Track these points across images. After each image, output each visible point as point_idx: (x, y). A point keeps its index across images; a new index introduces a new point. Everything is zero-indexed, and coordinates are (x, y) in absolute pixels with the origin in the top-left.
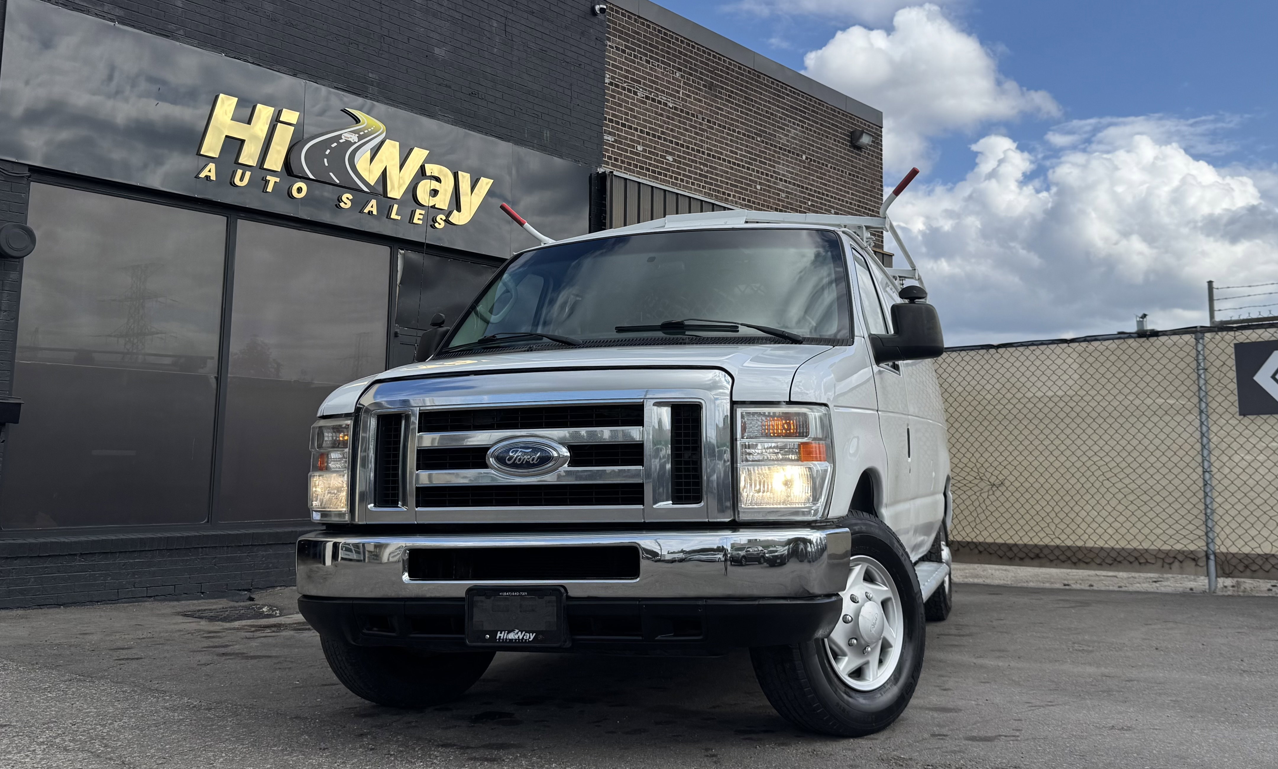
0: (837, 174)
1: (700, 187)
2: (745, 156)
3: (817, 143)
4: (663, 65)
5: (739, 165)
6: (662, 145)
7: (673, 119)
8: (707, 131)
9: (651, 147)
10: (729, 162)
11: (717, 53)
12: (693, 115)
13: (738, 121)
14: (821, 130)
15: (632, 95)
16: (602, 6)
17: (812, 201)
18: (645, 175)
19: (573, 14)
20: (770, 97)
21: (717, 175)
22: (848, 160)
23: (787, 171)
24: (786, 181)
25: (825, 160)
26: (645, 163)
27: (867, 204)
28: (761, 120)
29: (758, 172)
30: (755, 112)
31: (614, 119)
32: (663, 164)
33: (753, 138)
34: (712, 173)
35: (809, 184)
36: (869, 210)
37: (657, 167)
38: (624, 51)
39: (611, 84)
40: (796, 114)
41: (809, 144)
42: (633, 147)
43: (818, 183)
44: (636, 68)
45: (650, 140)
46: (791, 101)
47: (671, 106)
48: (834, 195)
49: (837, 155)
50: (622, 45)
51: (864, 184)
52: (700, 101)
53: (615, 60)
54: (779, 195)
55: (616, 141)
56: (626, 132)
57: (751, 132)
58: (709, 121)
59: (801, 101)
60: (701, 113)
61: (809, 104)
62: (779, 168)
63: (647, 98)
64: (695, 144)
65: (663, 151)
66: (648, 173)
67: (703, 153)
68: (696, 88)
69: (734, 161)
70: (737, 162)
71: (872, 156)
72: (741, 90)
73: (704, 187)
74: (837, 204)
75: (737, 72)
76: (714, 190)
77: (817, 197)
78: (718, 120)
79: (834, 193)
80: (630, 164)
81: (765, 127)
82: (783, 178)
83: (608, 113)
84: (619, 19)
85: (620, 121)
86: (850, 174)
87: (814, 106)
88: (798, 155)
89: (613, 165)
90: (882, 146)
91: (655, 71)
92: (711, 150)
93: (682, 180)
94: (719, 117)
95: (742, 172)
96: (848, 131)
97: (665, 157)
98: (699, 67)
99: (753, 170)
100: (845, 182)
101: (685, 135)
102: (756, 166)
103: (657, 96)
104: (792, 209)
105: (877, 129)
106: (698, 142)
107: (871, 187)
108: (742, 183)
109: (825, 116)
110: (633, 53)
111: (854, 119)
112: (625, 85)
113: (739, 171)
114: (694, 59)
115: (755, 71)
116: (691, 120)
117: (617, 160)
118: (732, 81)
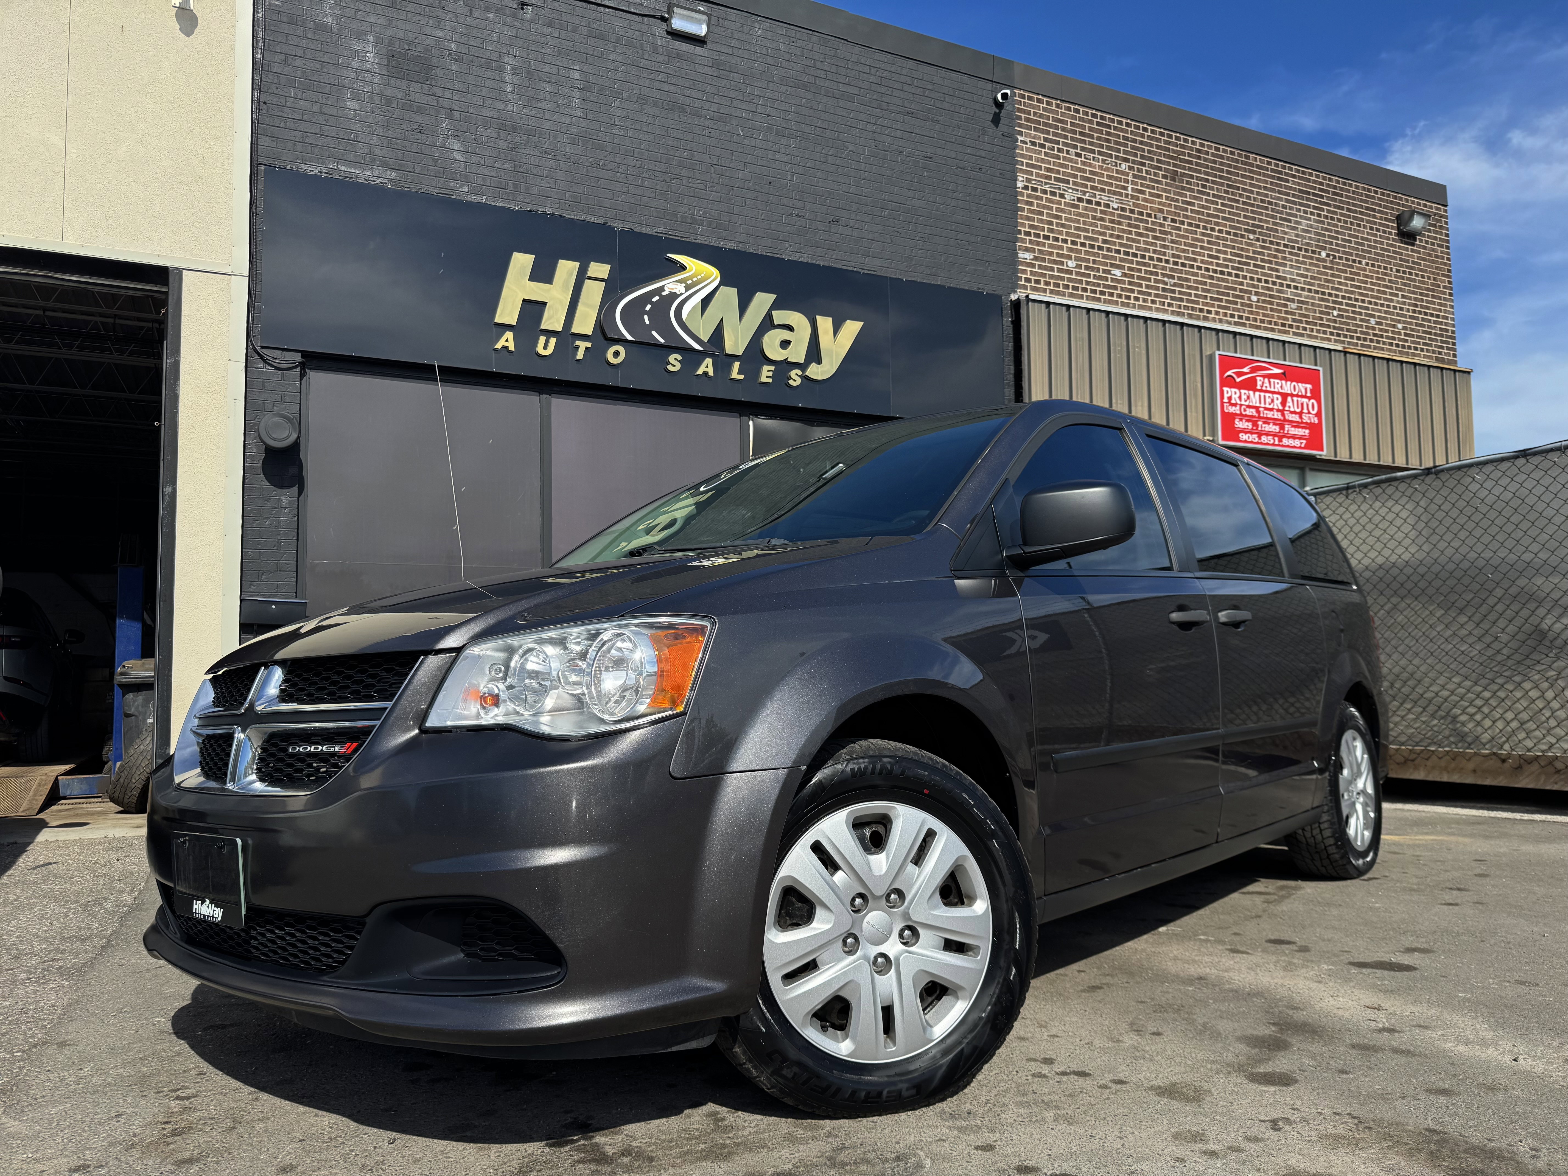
0: (1378, 272)
1: (1164, 305)
2: (1231, 261)
3: (1343, 234)
4: (1101, 158)
5: (1222, 273)
7: (1120, 223)
8: (1171, 234)
9: (1088, 261)
10: (1207, 270)
11: (1181, 133)
12: (1149, 215)
13: (1217, 217)
14: (1349, 216)
15: (1057, 198)
16: (1005, 91)
17: (1340, 310)
18: (1081, 297)
19: (967, 108)
20: (1266, 182)
21: (1189, 287)
22: (1394, 252)
23: (1298, 275)
24: (1296, 288)
25: (1357, 255)
26: (1081, 282)
27: (1428, 308)
28: (1253, 212)
29: (1252, 279)
30: (1244, 203)
31: (1032, 231)
32: (1107, 280)
33: (1243, 236)
34: (1182, 286)
35: (1333, 288)
36: (1432, 315)
37: (1099, 285)
38: (1042, 146)
39: (1026, 188)
40: (1308, 199)
41: (1330, 237)
42: (1062, 263)
43: (1346, 285)
44: (1061, 165)
45: (1087, 253)
46: (1299, 184)
47: (1116, 207)
48: (1373, 300)
49: (1376, 248)
50: (1040, 138)
51: (1420, 282)
52: (1159, 196)
53: (1031, 158)
54: (1286, 306)
55: (1036, 258)
56: (1050, 246)
57: (1240, 229)
58: (1173, 221)
59: (1315, 182)
60: (1161, 211)
61: (1328, 185)
62: (1284, 272)
63: (1080, 200)
64: (1155, 252)
65: (1106, 264)
66: (1085, 294)
67: (1167, 261)
68: (1151, 180)
69: (1214, 268)
70: (1219, 269)
71: (1433, 244)
72: (1221, 177)
73: (1170, 305)
74: (1380, 311)
75: (1213, 155)
76: (1186, 307)
77: (1347, 305)
78: (1187, 219)
79: (1373, 297)
80: (1058, 285)
81: (1260, 220)
82: (1293, 284)
83: (1023, 225)
84: (1033, 107)
85: (1042, 233)
86: (1398, 271)
87: (1335, 187)
88: (1313, 252)
89: (1033, 288)
90: (1447, 229)
91: (1090, 165)
92: (1179, 257)
93: (1137, 299)
94: (1189, 214)
95: (1227, 281)
96: (1392, 215)
97: (1109, 272)
98: (1155, 153)
99: (1245, 277)
100: (1390, 281)
101: (1138, 242)
102: (1248, 271)
103: (1095, 196)
104: (1308, 323)
105: (1437, 209)
106: (1158, 249)
107: (1433, 285)
108: (1228, 295)
109: (1354, 199)
110: (1056, 146)
111: (1401, 199)
112: (1046, 187)
113: (1223, 280)
114: (1147, 144)
115: (1242, 150)
116: (1147, 222)
117: (1037, 281)
118: (1207, 167)
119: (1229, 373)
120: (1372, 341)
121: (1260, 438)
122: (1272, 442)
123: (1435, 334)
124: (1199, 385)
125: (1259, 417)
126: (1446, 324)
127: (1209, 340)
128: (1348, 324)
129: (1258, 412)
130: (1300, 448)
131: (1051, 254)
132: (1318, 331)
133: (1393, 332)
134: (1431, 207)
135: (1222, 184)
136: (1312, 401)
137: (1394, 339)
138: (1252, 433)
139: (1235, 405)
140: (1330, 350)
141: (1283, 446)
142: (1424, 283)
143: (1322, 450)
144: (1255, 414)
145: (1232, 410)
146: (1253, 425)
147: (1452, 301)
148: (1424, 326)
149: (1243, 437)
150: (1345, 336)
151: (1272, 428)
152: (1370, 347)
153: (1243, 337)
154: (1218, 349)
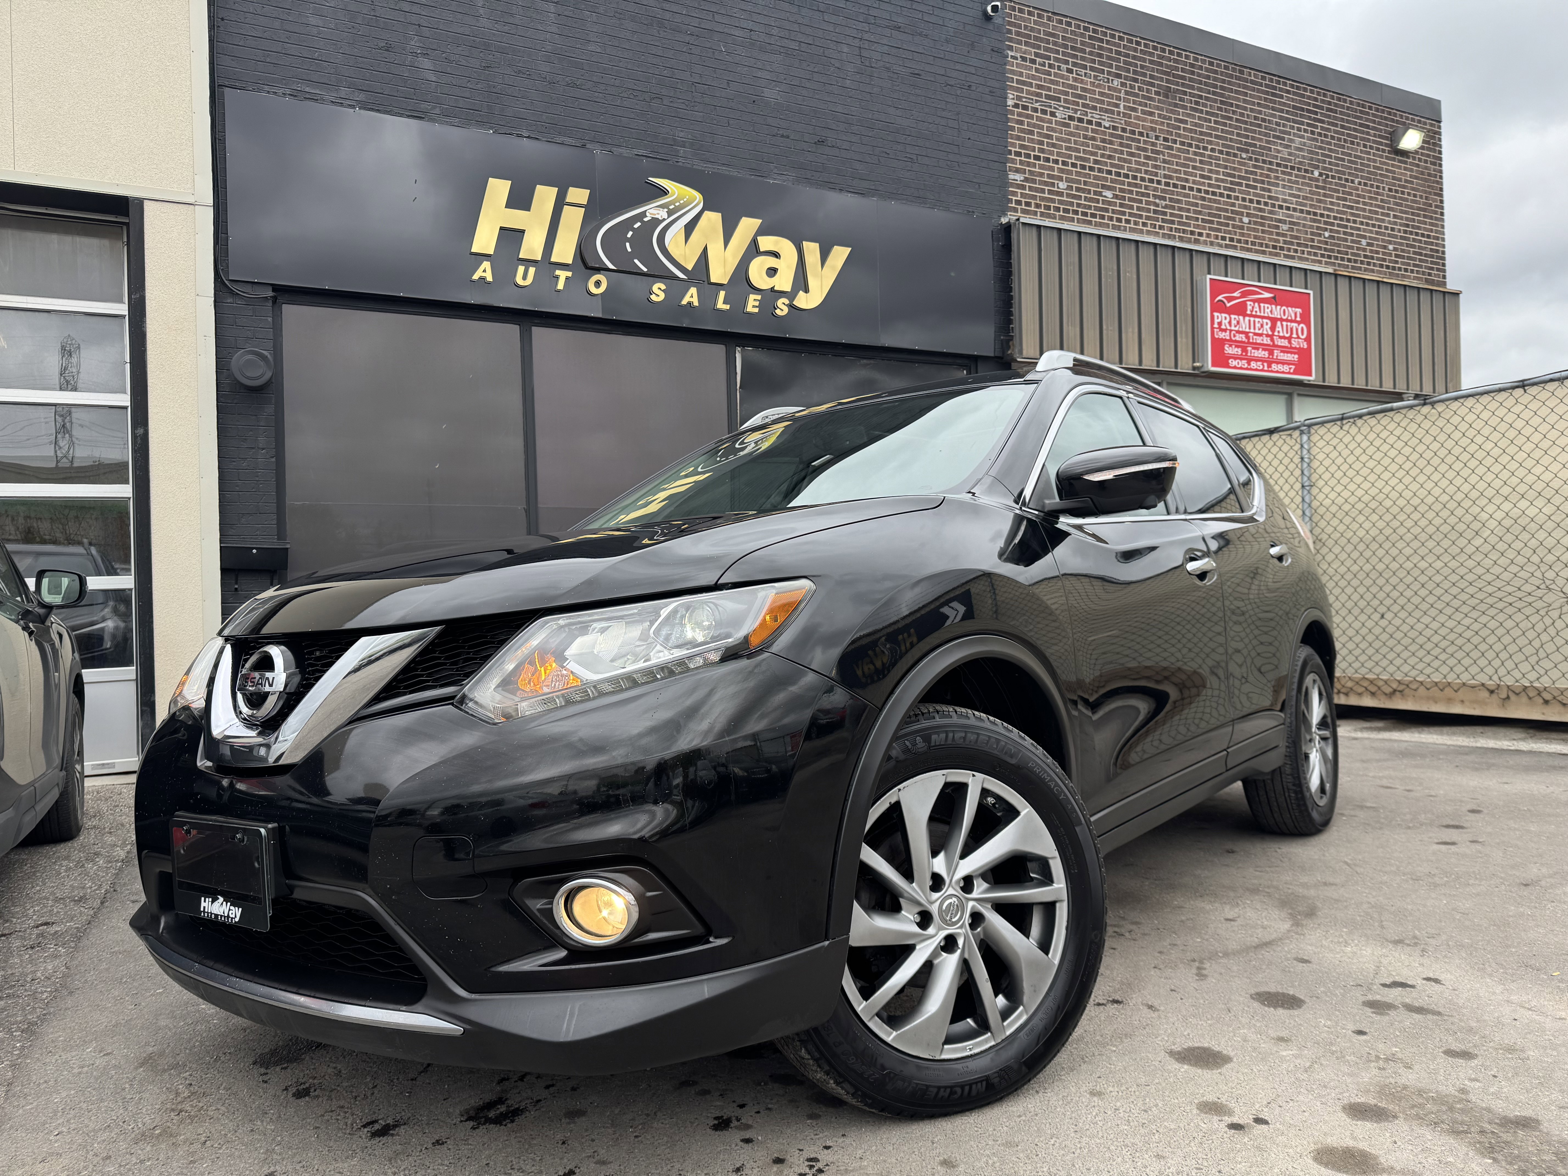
0: (1370, 192)
1: (1155, 228)
2: (1223, 181)
3: (1337, 152)
4: (1093, 73)
5: (1214, 193)
7: (1111, 143)
8: (1163, 153)
9: (1079, 182)
10: (1199, 191)
11: (1174, 47)
12: (1141, 134)
13: (1210, 135)
14: (1343, 134)
15: (1048, 117)
17: (1331, 231)
18: (1072, 220)
19: (957, 21)
20: (1260, 98)
21: (1180, 209)
22: (1387, 170)
23: (1290, 195)
24: (1288, 208)
25: (1349, 174)
26: (1072, 204)
27: (1419, 228)
28: (1246, 130)
29: (1244, 199)
30: (1237, 120)
31: (1023, 151)
32: (1098, 203)
33: (1235, 155)
34: (1173, 208)
35: (1325, 209)
36: (1423, 235)
37: (1090, 207)
38: (1033, 61)
39: (1016, 106)
40: (1302, 116)
41: (1323, 155)
42: (1053, 185)
43: (1338, 205)
44: (1052, 82)
45: (1078, 174)
46: (1293, 100)
47: (1107, 125)
48: (1365, 221)
49: (1369, 166)
50: (1030, 53)
51: (1413, 201)
52: (1152, 114)
53: (1021, 74)
54: (1277, 227)
55: (1026, 180)
56: (1041, 167)
57: (1232, 147)
58: (1166, 140)
59: (1309, 98)
60: (1153, 129)
61: (1323, 101)
62: (1277, 192)
63: (1071, 118)
64: (1146, 172)
65: (1097, 186)
66: (1076, 217)
67: (1159, 182)
68: (1144, 97)
69: (1206, 188)
70: (1211, 189)
71: (1426, 162)
72: (1214, 93)
73: (1161, 227)
74: (1371, 232)
75: (1207, 70)
76: (1177, 230)
77: (1339, 225)
78: (1179, 137)
79: (1364, 217)
80: (1048, 208)
81: (1253, 138)
82: (1285, 204)
83: (1014, 145)
84: (1024, 20)
85: (1032, 153)
86: (1390, 190)
87: (1330, 104)
88: (1306, 171)
89: (1023, 211)
90: (1441, 146)
91: (1082, 82)
92: (1170, 177)
93: (1128, 222)
94: (1182, 132)
95: (1219, 202)
96: (1386, 132)
97: (1100, 194)
98: (1148, 69)
99: (1237, 198)
100: (1382, 201)
101: (1130, 162)
102: (1240, 192)
103: (1086, 114)
104: (1299, 245)
105: (1431, 125)
106: (1150, 169)
107: (1424, 204)
108: (1219, 216)
109: (1349, 115)
110: (1047, 62)
111: (1395, 115)
112: (1037, 105)
113: (1215, 201)
114: (1140, 59)
115: (1236, 65)
116: (1139, 141)
117: (1028, 204)
118: (1200, 83)
119: (1220, 298)
120: (1362, 262)
121: (1249, 364)
122: (1261, 367)
123: (1426, 255)
124: (1189, 310)
125: (1249, 343)
126: (1437, 245)
127: (1200, 263)
128: (1339, 245)
129: (1248, 337)
130: (1289, 373)
132: (1309, 253)
133: (1384, 253)
134: (1425, 124)
135: (1215, 101)
136: (1302, 325)
137: (1384, 260)
138: (1241, 359)
139: (1225, 330)
140: (1321, 273)
141: (1272, 371)
142: (1416, 202)
143: (1310, 375)
144: (1244, 339)
145: (1222, 335)
146: (1242, 351)
148: (1413, 246)
149: (1232, 362)
151: (1262, 354)
152: (1360, 269)
153: (1234, 261)
154: (1209, 273)
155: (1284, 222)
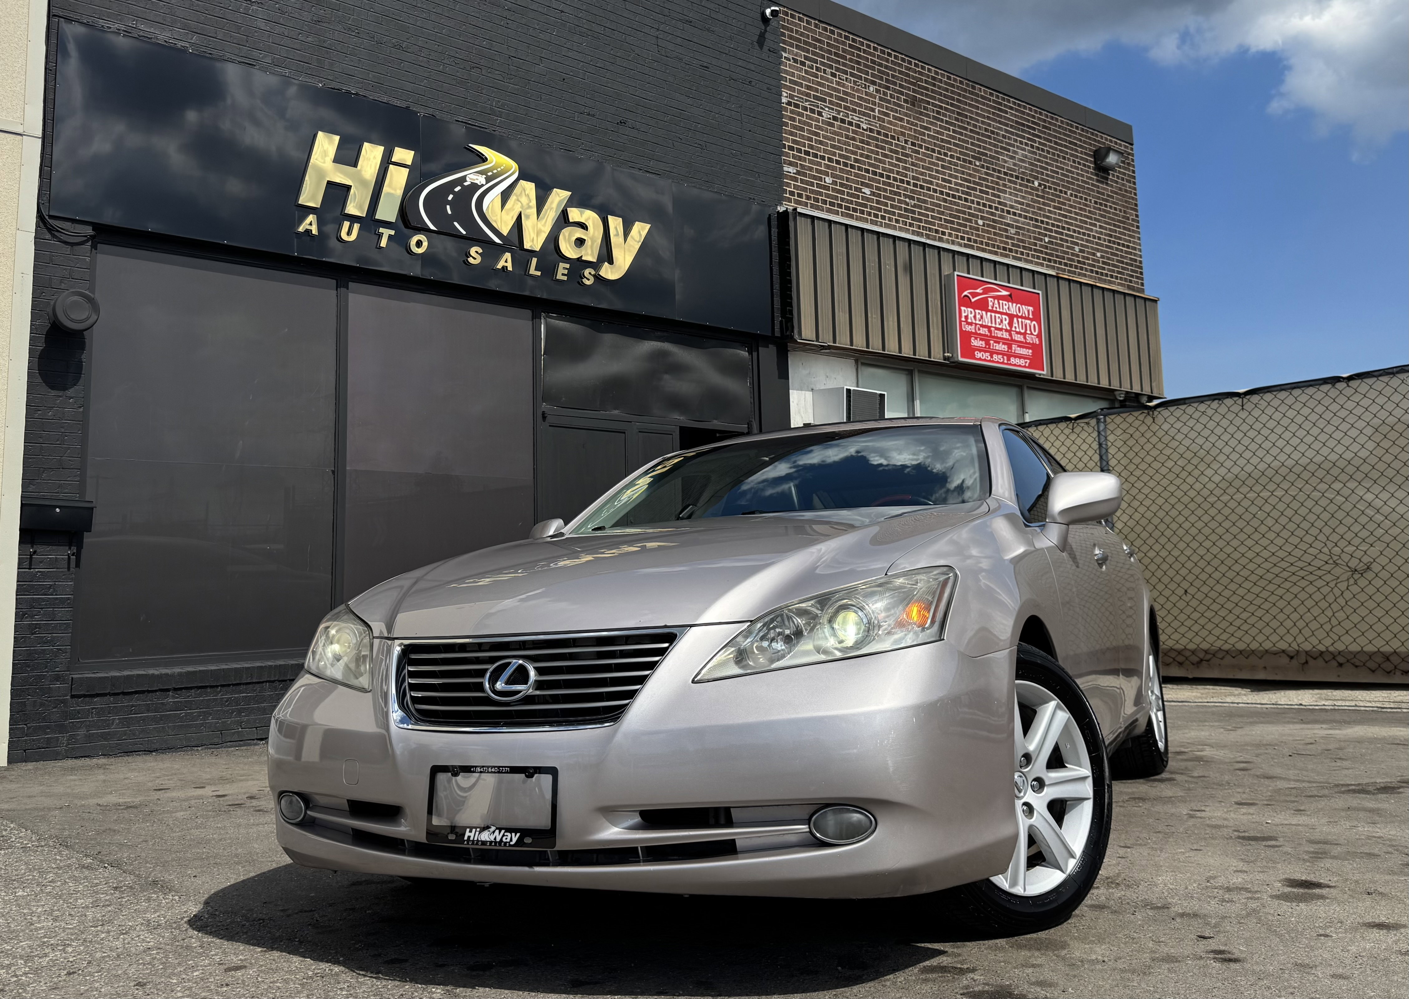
0: (1080, 203)
1: (906, 225)
2: (961, 185)
3: (1052, 165)
4: (852, 79)
5: (954, 196)
6: (856, 175)
7: (868, 144)
8: (911, 156)
9: (842, 178)
10: (942, 193)
11: (919, 61)
12: (893, 137)
13: (949, 143)
14: (1056, 149)
15: (816, 116)
16: (773, 8)
17: (1050, 237)
18: (837, 213)
19: (738, 22)
20: (988, 112)
21: (927, 209)
22: (1093, 185)
23: (1016, 202)
24: (1014, 214)
25: (1063, 186)
26: (836, 198)
27: (1120, 238)
28: (978, 140)
29: (978, 203)
30: (971, 131)
31: (795, 146)
32: (858, 198)
33: (970, 162)
34: (920, 207)
35: (1045, 216)
36: (1123, 245)
37: (851, 202)
38: (803, 64)
39: (789, 103)
40: (1023, 131)
41: (1041, 167)
42: (820, 179)
43: (1055, 213)
44: (819, 84)
45: (841, 170)
46: (1016, 116)
47: (865, 128)
48: (1077, 229)
49: (1078, 180)
50: (800, 56)
51: (1114, 214)
52: (901, 120)
53: (793, 75)
54: (1006, 231)
55: (798, 173)
56: (810, 162)
57: (968, 155)
58: (913, 144)
59: (1028, 115)
60: (903, 134)
61: (1039, 119)
62: (1005, 198)
63: (835, 118)
64: (898, 173)
65: (857, 183)
66: (840, 210)
67: (908, 183)
68: (895, 104)
69: (947, 191)
70: (951, 192)
71: (1123, 179)
72: (952, 105)
73: (911, 225)
74: (1082, 240)
75: (946, 83)
76: (924, 228)
77: (1056, 232)
78: (924, 143)
79: (1077, 226)
80: (817, 200)
81: (985, 148)
82: (1012, 210)
83: (787, 140)
84: (795, 25)
85: (803, 149)
86: (1096, 203)
87: (1045, 121)
88: (1028, 181)
89: (797, 202)
90: (1134, 166)
91: (844, 86)
92: (918, 179)
93: (883, 217)
94: (926, 138)
95: (958, 205)
96: (1090, 150)
97: (860, 190)
98: (898, 78)
99: (972, 202)
100: (1090, 212)
101: (884, 163)
102: (975, 196)
103: (847, 116)
104: (1024, 248)
105: (1126, 147)
106: (901, 170)
107: (1124, 217)
108: (959, 218)
109: (1060, 133)
110: (815, 65)
111: (1097, 135)
112: (806, 104)
113: (955, 203)
114: (891, 69)
115: (969, 80)
116: (891, 144)
117: (800, 195)
118: (941, 94)
119: (966, 293)
120: (1076, 267)
121: (992, 357)
122: (1002, 360)
123: (1127, 264)
124: (939, 303)
125: (991, 336)
126: (1135, 255)
127: (946, 260)
128: (1057, 250)
129: (990, 331)
130: (1025, 367)
131: (811, 169)
132: (1033, 256)
133: (1093, 260)
134: (1120, 145)
135: (953, 112)
136: (1034, 322)
137: (1094, 266)
138: (985, 352)
139: (971, 324)
140: (1045, 275)
141: (1011, 364)
142: (1116, 214)
143: (1041, 370)
144: (987, 333)
145: (969, 328)
146: (986, 344)
147: (1139, 233)
148: (1117, 255)
149: (979, 355)
150: (1055, 262)
151: (1002, 347)
152: (1076, 273)
153: (973, 259)
154: (954, 270)
155: (1012, 226)
